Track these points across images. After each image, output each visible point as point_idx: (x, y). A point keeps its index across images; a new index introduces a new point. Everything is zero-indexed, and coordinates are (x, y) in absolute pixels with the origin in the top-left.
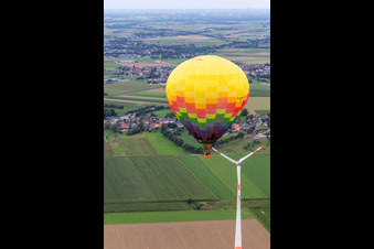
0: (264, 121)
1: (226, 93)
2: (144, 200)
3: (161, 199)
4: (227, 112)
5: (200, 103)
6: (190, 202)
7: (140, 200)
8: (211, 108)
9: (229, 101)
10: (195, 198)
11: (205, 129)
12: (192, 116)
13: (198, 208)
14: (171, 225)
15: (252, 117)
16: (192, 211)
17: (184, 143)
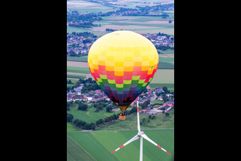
0: (158, 95)
1: (141, 63)
4: (141, 78)
5: (119, 71)
8: (128, 75)
9: (143, 70)
11: (122, 93)
12: (111, 82)
15: (146, 90)
17: (74, 119)
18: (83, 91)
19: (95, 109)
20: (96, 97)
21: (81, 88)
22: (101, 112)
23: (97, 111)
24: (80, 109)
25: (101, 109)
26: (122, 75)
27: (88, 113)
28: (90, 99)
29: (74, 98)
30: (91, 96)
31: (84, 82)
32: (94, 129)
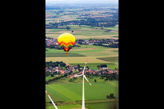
0: (76, 69)
12: (64, 45)
15: (68, 67)
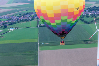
2: (70, 40)
3: (75, 40)
4: (68, 18)
6: (84, 41)
7: (68, 40)
9: (69, 11)
10: (86, 40)
13: (87, 43)
14: (77, 49)
16: (85, 44)
17: (84, 20)
18: (88, 11)
19: (91, 17)
20: (92, 13)
21: (88, 10)
22: (93, 18)
23: (92, 17)
24: (87, 17)
25: (93, 17)
26: (53, 16)
27: (89, 18)
28: (90, 14)
29: (85, 14)
30: (90, 13)
31: (89, 8)
32: (90, 24)
